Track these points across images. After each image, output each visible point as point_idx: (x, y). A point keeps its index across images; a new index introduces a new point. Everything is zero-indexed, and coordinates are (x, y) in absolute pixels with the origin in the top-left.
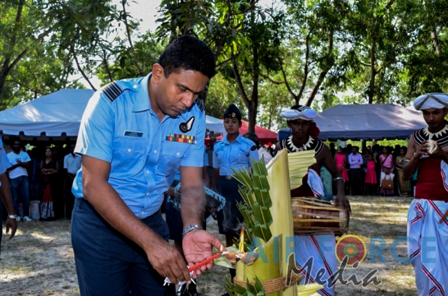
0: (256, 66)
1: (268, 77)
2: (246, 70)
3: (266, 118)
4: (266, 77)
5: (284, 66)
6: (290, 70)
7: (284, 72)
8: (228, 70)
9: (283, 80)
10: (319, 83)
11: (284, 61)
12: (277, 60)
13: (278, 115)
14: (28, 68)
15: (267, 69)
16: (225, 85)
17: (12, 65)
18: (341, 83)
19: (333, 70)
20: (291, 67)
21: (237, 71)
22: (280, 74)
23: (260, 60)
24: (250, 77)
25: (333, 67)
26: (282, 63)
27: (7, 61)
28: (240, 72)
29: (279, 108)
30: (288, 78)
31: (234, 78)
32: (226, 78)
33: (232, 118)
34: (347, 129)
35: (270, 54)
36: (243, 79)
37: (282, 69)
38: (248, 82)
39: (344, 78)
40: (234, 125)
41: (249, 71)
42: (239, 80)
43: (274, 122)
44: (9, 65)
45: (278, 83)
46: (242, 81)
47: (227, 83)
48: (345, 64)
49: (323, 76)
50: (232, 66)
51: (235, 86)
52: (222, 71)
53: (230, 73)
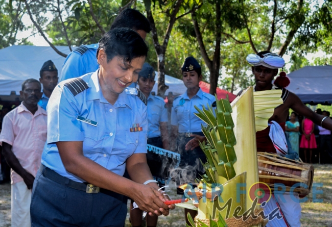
0: (219, 23)
1: (231, 36)
2: (208, 28)
3: (228, 82)
4: (229, 36)
5: (249, 24)
6: (255, 29)
7: (249, 30)
8: (188, 27)
9: (248, 38)
10: (287, 43)
11: (249, 19)
12: (242, 17)
13: (242, 78)
15: (231, 26)
16: (185, 45)
18: (312, 43)
19: (302, 28)
20: (257, 25)
21: (198, 29)
22: (244, 33)
23: (224, 17)
24: (212, 36)
25: (303, 25)
26: (246, 21)
28: (201, 29)
29: (243, 71)
30: (253, 37)
31: (195, 36)
32: (186, 36)
34: (317, 92)
35: (234, 10)
36: (205, 37)
37: (247, 26)
38: (209, 41)
39: (315, 38)
40: (192, 78)
41: (211, 29)
42: (200, 39)
43: (237, 85)
45: (242, 43)
46: (203, 40)
47: (187, 42)
48: (316, 21)
49: (291, 35)
50: (192, 23)
51: (196, 45)
52: (182, 28)
53: (191, 31)
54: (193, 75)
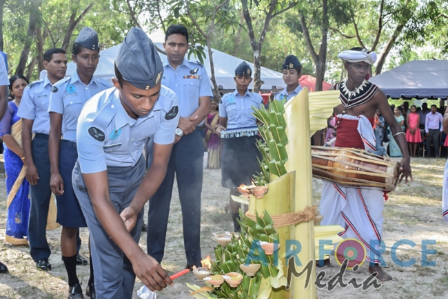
0: (326, 19)
1: (338, 31)
2: (315, 23)
4: (335, 31)
5: (356, 19)
6: (364, 23)
7: (356, 26)
8: (295, 23)
9: (355, 33)
10: (394, 38)
11: (356, 14)
12: (348, 12)
14: (94, 23)
15: (337, 21)
16: (292, 40)
17: (78, 20)
18: (420, 37)
19: (410, 23)
20: (365, 19)
21: (305, 24)
22: (351, 28)
23: (331, 12)
24: (319, 30)
25: (411, 19)
26: (353, 16)
27: (73, 16)
28: (307, 25)
30: (359, 32)
31: (302, 31)
32: (292, 31)
33: (289, 68)
34: (420, 86)
35: (341, 6)
36: (311, 33)
37: (354, 21)
38: (317, 36)
39: (422, 32)
40: (292, 75)
41: (318, 24)
42: (307, 34)
44: (76, 19)
45: (349, 37)
46: (310, 34)
47: (295, 37)
48: (423, 16)
49: (399, 29)
50: (299, 19)
51: (302, 39)
52: (288, 24)
53: (298, 27)
54: (292, 73)
